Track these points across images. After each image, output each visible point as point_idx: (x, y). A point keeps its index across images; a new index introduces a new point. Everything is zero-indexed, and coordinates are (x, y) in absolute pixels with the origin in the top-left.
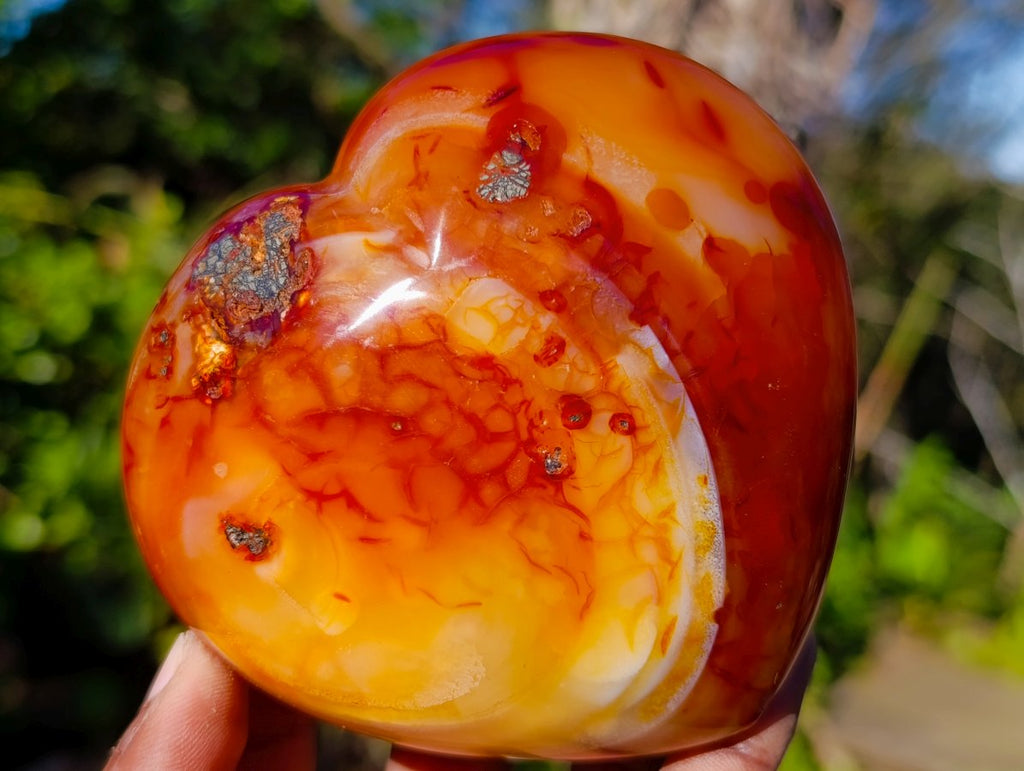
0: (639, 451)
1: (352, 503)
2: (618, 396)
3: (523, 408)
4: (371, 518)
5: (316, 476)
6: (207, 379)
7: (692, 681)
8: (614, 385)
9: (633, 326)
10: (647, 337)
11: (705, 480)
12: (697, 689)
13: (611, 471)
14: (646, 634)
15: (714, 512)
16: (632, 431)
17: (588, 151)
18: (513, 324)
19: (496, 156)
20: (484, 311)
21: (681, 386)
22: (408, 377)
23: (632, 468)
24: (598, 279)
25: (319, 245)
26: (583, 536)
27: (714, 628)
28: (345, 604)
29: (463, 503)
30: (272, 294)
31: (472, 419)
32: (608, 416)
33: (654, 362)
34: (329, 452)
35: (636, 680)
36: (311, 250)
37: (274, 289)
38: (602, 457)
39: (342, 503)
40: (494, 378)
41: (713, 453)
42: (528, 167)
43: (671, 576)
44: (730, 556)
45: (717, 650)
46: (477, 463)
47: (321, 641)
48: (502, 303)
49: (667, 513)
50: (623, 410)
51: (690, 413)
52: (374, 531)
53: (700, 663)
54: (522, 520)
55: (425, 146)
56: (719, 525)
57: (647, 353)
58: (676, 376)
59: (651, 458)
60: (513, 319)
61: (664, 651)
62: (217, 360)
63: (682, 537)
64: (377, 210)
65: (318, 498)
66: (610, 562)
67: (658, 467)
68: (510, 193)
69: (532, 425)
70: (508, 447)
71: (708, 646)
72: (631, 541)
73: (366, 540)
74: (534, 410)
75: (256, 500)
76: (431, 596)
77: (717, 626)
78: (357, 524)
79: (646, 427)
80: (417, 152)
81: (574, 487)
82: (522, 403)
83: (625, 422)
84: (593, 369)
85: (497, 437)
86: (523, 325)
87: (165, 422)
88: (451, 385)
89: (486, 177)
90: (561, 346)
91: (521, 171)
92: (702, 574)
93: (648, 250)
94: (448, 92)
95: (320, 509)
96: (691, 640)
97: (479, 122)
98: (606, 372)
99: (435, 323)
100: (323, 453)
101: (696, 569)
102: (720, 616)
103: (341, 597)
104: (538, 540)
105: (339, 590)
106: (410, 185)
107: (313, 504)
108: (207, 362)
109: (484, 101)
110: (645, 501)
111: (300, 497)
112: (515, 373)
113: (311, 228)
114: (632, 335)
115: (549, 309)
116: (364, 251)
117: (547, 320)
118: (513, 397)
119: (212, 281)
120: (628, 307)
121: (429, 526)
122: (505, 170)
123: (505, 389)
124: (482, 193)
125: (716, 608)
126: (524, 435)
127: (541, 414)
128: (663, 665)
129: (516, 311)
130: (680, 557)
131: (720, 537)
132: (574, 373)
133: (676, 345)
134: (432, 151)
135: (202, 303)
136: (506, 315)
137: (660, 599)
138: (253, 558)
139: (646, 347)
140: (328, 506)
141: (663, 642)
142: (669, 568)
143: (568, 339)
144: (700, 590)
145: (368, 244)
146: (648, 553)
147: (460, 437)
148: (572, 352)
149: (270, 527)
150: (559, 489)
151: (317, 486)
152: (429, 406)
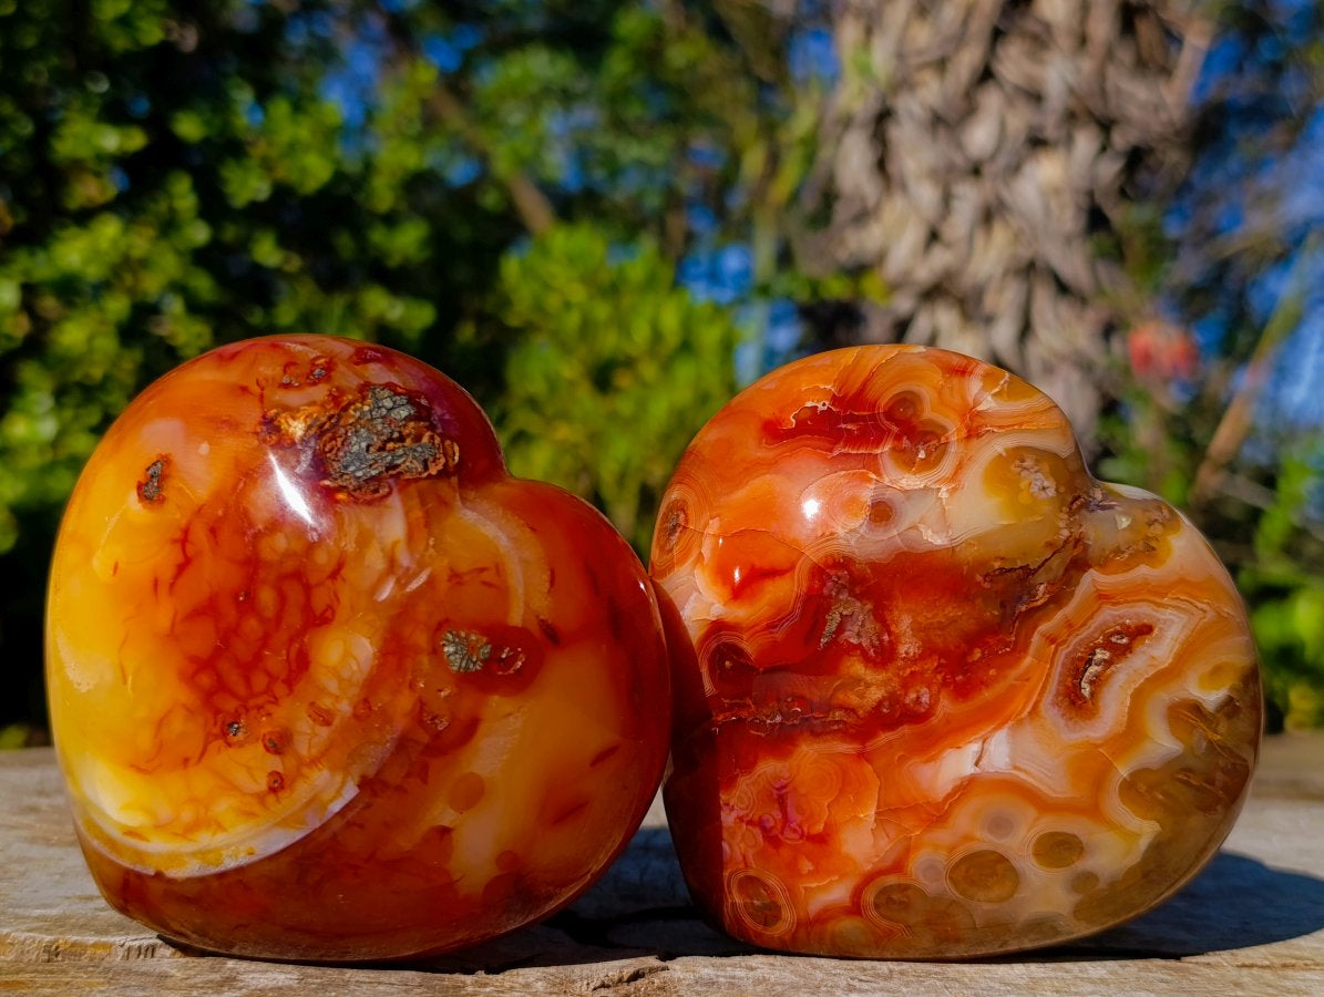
0: (261, 798)
1: (181, 568)
2: (299, 774)
3: (272, 699)
4: (172, 585)
5: (200, 535)
6: (276, 423)
7: (113, 857)
8: (305, 770)
9: (357, 779)
10: (351, 791)
11: (251, 854)
12: (111, 863)
13: (241, 777)
14: (135, 819)
15: (230, 864)
16: (273, 790)
17: (510, 714)
18: (340, 680)
19: (485, 640)
20: (347, 654)
21: (318, 825)
22: (282, 599)
23: (245, 794)
24: (388, 745)
25: (395, 501)
26: (186, 761)
27: (151, 872)
28: (112, 572)
29: (193, 659)
30: (346, 467)
31: (258, 657)
32: (280, 769)
33: (331, 801)
34: (217, 543)
35: (103, 814)
36: (390, 493)
37: (352, 468)
38: (249, 769)
39: (180, 559)
40: (290, 671)
41: (271, 858)
42: (478, 668)
43: (176, 834)
44: (202, 880)
45: (139, 876)
46: (225, 666)
47: (88, 555)
48: (355, 667)
49: (220, 827)
50: (287, 782)
51: (299, 835)
52: (163, 590)
53: (126, 863)
54: (190, 711)
55: (488, 576)
56: (221, 868)
57: (339, 793)
58: (325, 820)
59: (257, 808)
60: (343, 679)
61: (125, 833)
62: (291, 430)
63: (205, 839)
64: (431, 543)
65: (184, 539)
66: (175, 783)
67: (250, 814)
68: (452, 658)
69: (260, 708)
70: (241, 689)
71: (138, 868)
72: (193, 800)
73: (156, 583)
74: (270, 708)
75: (180, 485)
76: (124, 642)
77: (153, 874)
78: (167, 574)
79: (278, 801)
80: (482, 570)
81: (219, 749)
82: (276, 698)
83: (278, 784)
84: (314, 751)
85: (248, 681)
86: (340, 688)
87: (244, 389)
88: (282, 637)
89: (463, 634)
90: (327, 723)
91: (475, 663)
92: (186, 859)
93: (425, 781)
94: (547, 585)
95: (174, 541)
96: (140, 855)
97: (516, 618)
98: (314, 762)
99: (329, 614)
100: (215, 537)
101: (187, 854)
102: (159, 875)
103: (116, 568)
104: (178, 724)
105: (121, 565)
106: (452, 570)
107: (178, 535)
108: (291, 421)
109: (542, 617)
110: (224, 807)
111: (184, 522)
112: (299, 687)
113: (413, 489)
114: (350, 778)
115: (355, 708)
116: (389, 541)
117: (345, 707)
118: (280, 689)
119: (366, 408)
120: (371, 772)
121: (172, 636)
122: (472, 649)
123: (283, 681)
124: (449, 635)
125: (165, 872)
126: (252, 703)
127: (269, 714)
128: (117, 834)
129: (350, 681)
130: (190, 840)
131: (214, 870)
132: (309, 737)
133: (350, 815)
134: (484, 583)
135: (344, 404)
136: (346, 674)
137: (160, 827)
138: (140, 487)
139: (342, 792)
140: (178, 547)
141: (131, 833)
142: (180, 832)
143: (333, 727)
144: (174, 858)
145: (395, 544)
146: (187, 815)
147: (242, 649)
148: (324, 732)
149: (162, 500)
150: (216, 737)
151: (192, 537)
152: (262, 620)
